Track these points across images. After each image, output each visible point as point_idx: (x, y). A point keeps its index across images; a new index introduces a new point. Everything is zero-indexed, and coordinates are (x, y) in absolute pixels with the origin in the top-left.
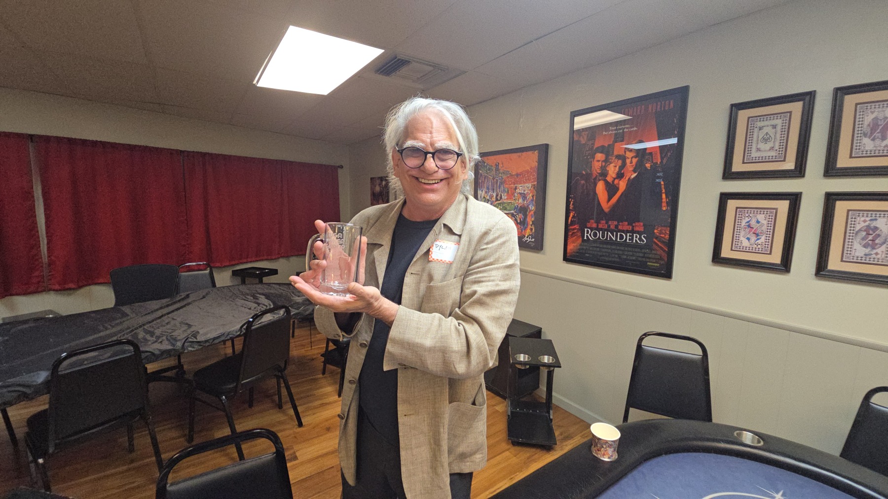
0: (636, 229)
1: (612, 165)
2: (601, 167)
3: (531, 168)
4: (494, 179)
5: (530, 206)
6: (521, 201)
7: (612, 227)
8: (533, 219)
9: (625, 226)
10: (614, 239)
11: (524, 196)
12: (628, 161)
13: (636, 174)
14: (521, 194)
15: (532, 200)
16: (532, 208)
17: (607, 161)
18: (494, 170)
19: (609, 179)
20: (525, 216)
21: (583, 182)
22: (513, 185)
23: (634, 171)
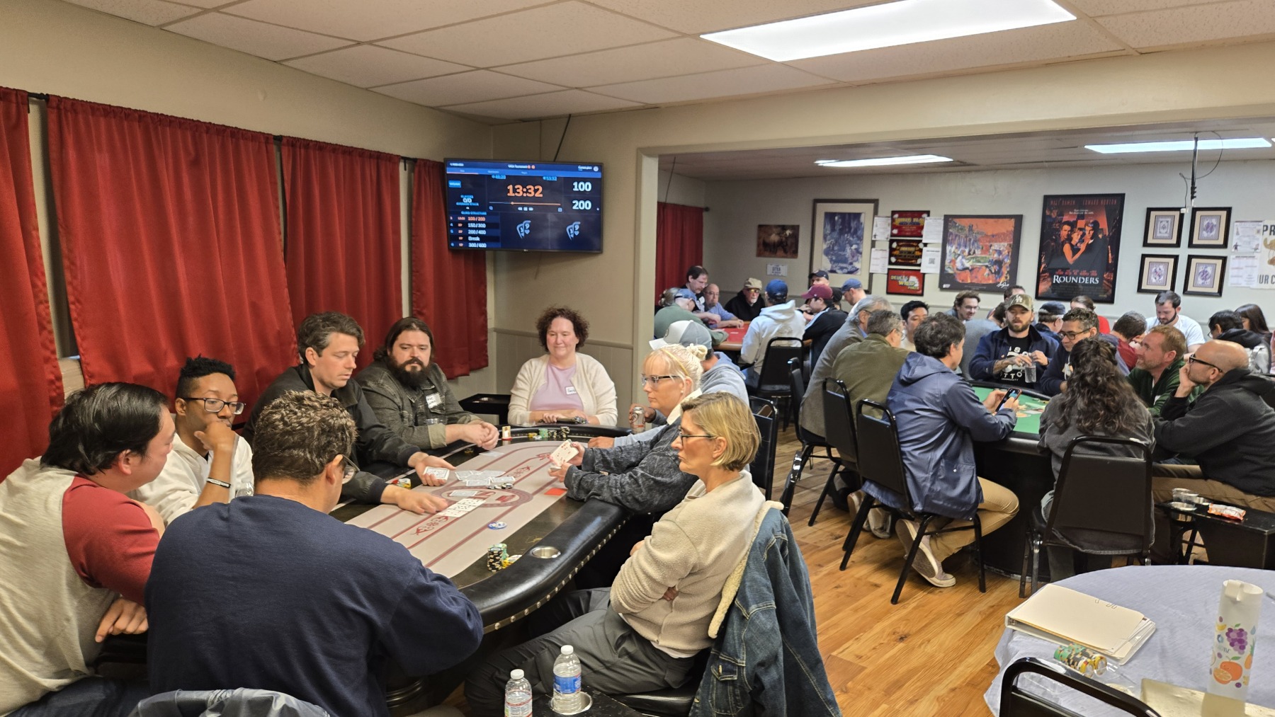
0: (1093, 274)
1: (1075, 234)
2: (1068, 235)
3: (1007, 231)
4: (966, 237)
5: (1006, 260)
6: (996, 256)
7: (1075, 274)
8: (1008, 269)
9: (1084, 272)
10: (1076, 281)
11: (1000, 252)
12: (1087, 233)
13: (1092, 241)
14: (996, 250)
15: (1008, 255)
16: (1008, 261)
17: (1072, 231)
18: (967, 230)
19: (1073, 242)
20: (1001, 267)
21: (1053, 244)
22: (987, 244)
23: (1091, 239)
